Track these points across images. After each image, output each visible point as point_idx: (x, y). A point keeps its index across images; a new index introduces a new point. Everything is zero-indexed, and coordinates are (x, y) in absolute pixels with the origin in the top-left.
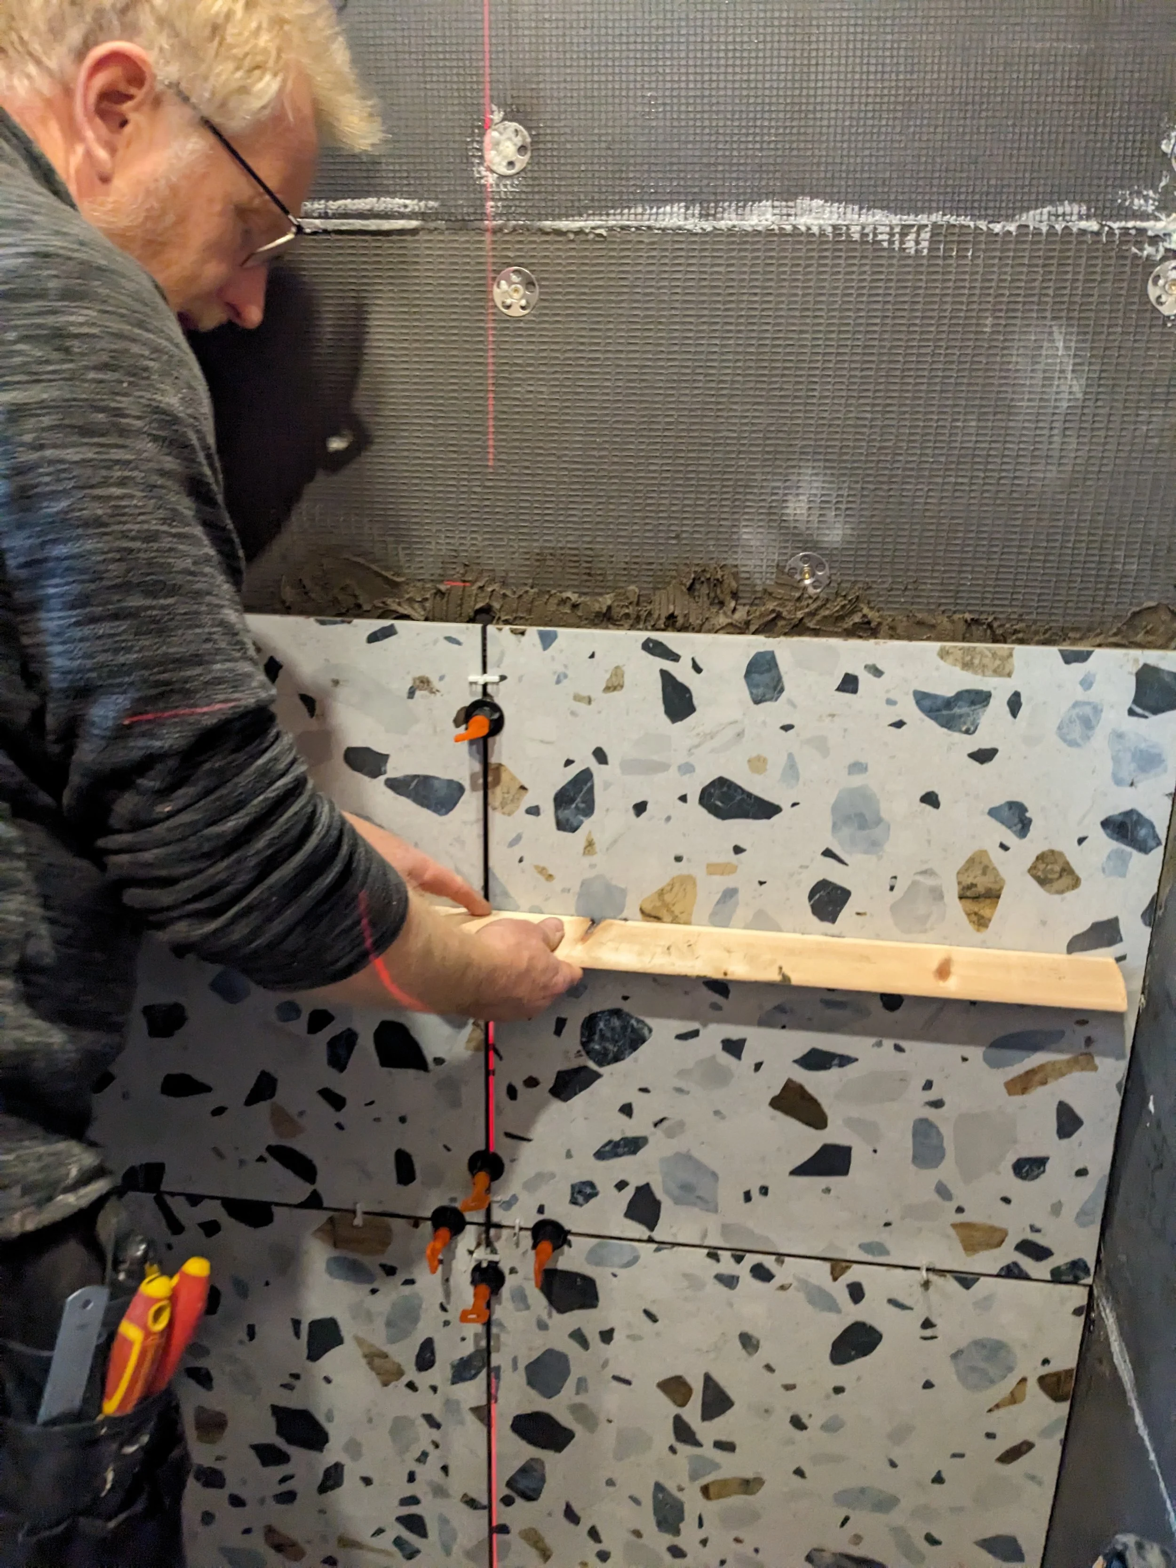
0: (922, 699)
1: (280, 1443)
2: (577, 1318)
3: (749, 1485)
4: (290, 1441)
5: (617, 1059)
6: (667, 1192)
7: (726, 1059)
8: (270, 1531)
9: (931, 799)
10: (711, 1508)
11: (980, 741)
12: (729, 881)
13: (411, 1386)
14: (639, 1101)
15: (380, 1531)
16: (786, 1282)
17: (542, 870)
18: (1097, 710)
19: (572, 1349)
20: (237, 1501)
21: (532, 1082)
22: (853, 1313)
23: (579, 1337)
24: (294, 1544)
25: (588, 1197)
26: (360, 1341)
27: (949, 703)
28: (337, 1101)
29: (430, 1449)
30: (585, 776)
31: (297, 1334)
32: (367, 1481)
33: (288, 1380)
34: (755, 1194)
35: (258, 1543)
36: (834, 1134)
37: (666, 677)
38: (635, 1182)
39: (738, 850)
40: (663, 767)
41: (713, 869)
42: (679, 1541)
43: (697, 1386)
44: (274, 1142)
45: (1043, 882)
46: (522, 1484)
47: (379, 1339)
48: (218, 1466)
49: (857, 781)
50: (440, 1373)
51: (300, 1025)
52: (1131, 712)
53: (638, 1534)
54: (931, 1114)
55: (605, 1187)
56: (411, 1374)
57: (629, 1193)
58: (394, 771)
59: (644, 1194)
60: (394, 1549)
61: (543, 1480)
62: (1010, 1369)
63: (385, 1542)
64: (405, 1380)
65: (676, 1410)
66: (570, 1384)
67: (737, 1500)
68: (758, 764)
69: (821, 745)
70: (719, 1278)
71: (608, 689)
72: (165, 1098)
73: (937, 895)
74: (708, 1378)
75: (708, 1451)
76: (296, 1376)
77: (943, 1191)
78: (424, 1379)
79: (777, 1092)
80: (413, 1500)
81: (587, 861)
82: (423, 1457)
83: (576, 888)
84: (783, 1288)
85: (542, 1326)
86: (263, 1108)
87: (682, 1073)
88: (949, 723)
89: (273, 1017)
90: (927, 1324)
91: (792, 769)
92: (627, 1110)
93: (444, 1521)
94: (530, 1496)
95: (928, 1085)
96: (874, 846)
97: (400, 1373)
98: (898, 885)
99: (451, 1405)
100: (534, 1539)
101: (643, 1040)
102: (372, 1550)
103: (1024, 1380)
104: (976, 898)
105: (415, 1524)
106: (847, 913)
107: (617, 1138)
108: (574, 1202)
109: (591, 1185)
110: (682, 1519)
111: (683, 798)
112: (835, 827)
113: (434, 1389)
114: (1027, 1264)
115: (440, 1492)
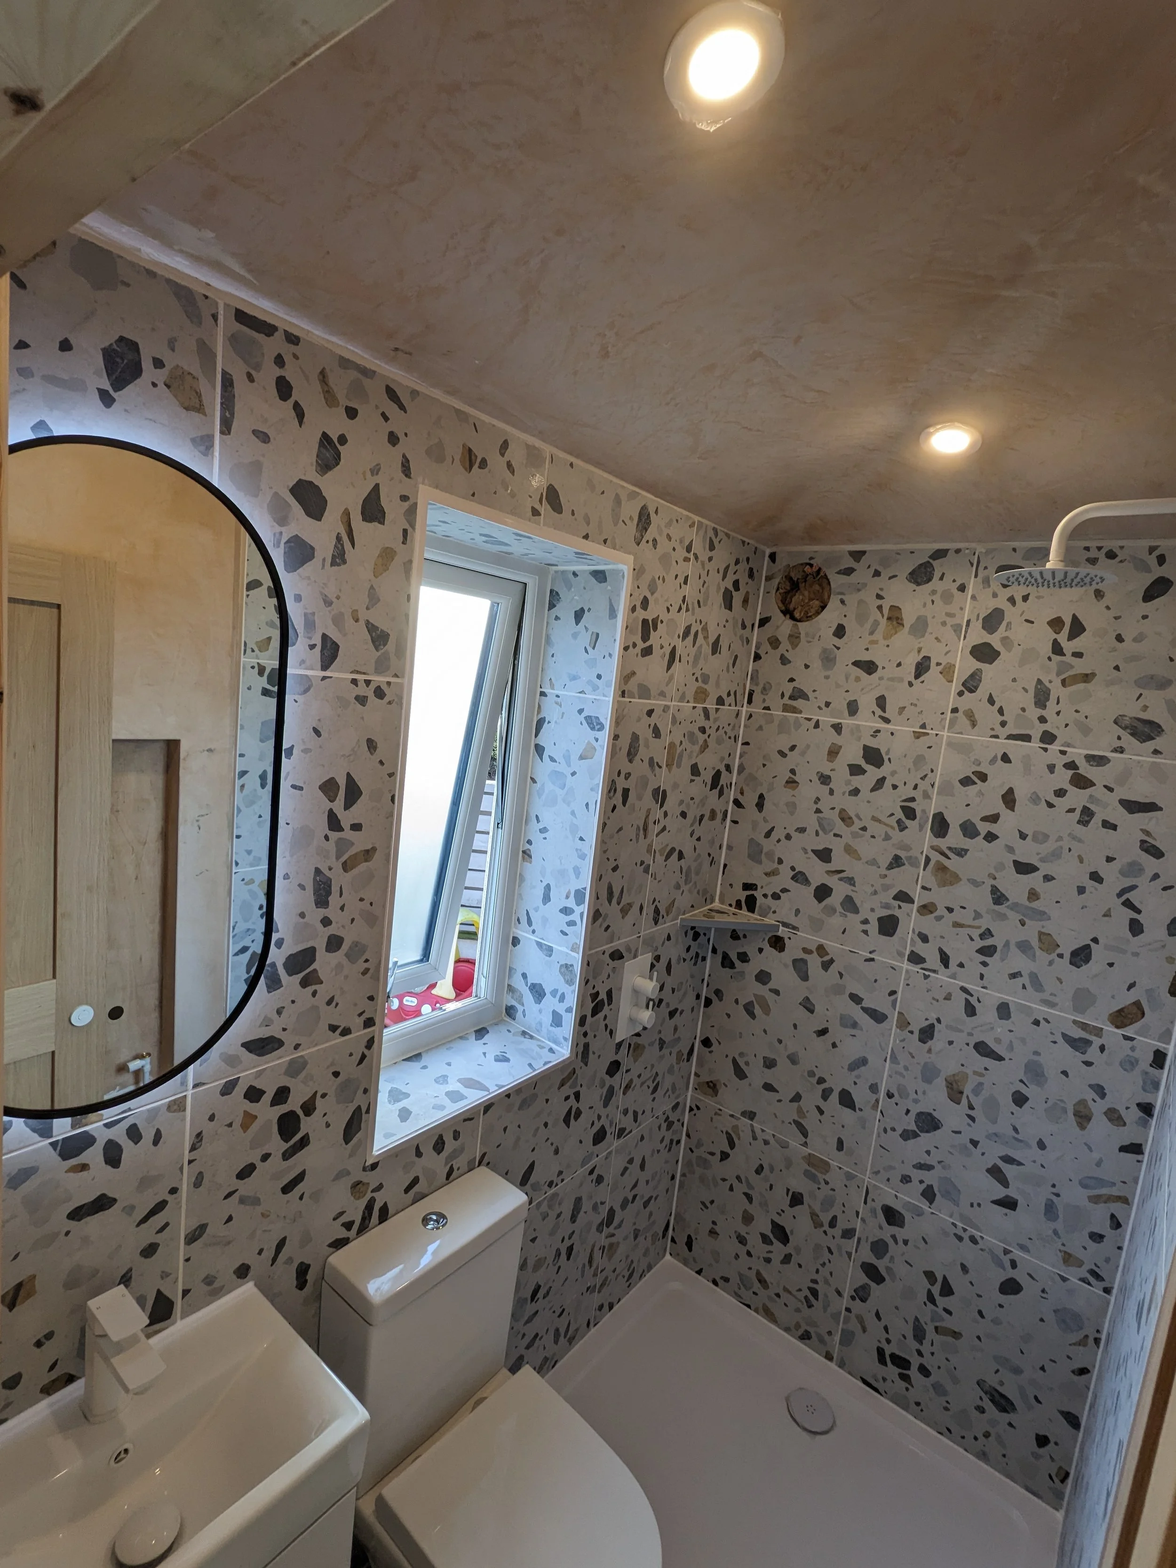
0: (1064, 1035)
1: (771, 1236)
2: (894, 1230)
3: (956, 1335)
4: (775, 1237)
5: (927, 1132)
6: (940, 1191)
7: (971, 1146)
8: (758, 1273)
9: (1065, 1073)
10: (938, 1338)
11: (1086, 1058)
12: (981, 1080)
13: (825, 1232)
14: (933, 1151)
15: (800, 1290)
16: (983, 1247)
17: (911, 1054)
18: (1137, 1061)
19: (891, 1242)
20: (749, 1254)
21: (893, 1129)
22: (1011, 1273)
23: (894, 1237)
24: (765, 1281)
25: (907, 1182)
26: (810, 1206)
27: (1075, 1040)
28: (821, 1112)
29: (827, 1262)
30: (932, 1026)
31: (787, 1195)
32: (800, 1266)
33: (780, 1211)
34: (975, 1205)
35: (752, 1275)
36: (1012, 1192)
37: (967, 1002)
38: (928, 1182)
39: (986, 1069)
40: (961, 1031)
41: (975, 1073)
42: (922, 1348)
43: (940, 1279)
44: (796, 1118)
45: (1110, 1120)
46: (861, 1293)
47: (817, 1208)
48: (746, 1235)
49: (1036, 1058)
50: (837, 1232)
51: (814, 1080)
52: (1151, 1065)
53: (904, 1337)
54: (1054, 1198)
55: (915, 1181)
56: (826, 1227)
57: (924, 1186)
58: (864, 1005)
59: (930, 1187)
60: (804, 1301)
61: (869, 1295)
62: (1081, 1328)
63: (801, 1295)
64: (824, 1229)
65: (930, 1287)
66: (888, 1255)
67: (950, 1339)
68: (998, 1041)
69: (1023, 1040)
70: (955, 1235)
71: (945, 999)
72: (763, 1090)
73: (1065, 1111)
74: (945, 1278)
75: (940, 1311)
76: (783, 1211)
77: (1055, 1232)
78: (830, 1231)
79: (990, 1166)
80: (815, 1281)
81: (928, 1055)
82: (823, 1265)
83: (922, 1064)
84: (982, 1250)
85: (881, 1228)
86: (795, 1104)
87: (953, 1146)
88: (1076, 1048)
89: (806, 1074)
90: (1043, 1291)
91: (1011, 1047)
92: (928, 1153)
93: (826, 1296)
94: (863, 1300)
95: (1054, 1186)
96: (1040, 1084)
97: (822, 1225)
98: (1049, 1101)
99: (839, 1248)
100: (860, 1319)
101: (939, 1128)
102: (794, 1296)
103: (1086, 1336)
104: (1081, 1117)
105: (814, 1293)
106: (1027, 1106)
107: (922, 1162)
108: (901, 1181)
109: (910, 1177)
110: (924, 1339)
111: (968, 1044)
112: (1025, 1073)
113: (834, 1237)
114: (1092, 1280)
115: (827, 1282)
